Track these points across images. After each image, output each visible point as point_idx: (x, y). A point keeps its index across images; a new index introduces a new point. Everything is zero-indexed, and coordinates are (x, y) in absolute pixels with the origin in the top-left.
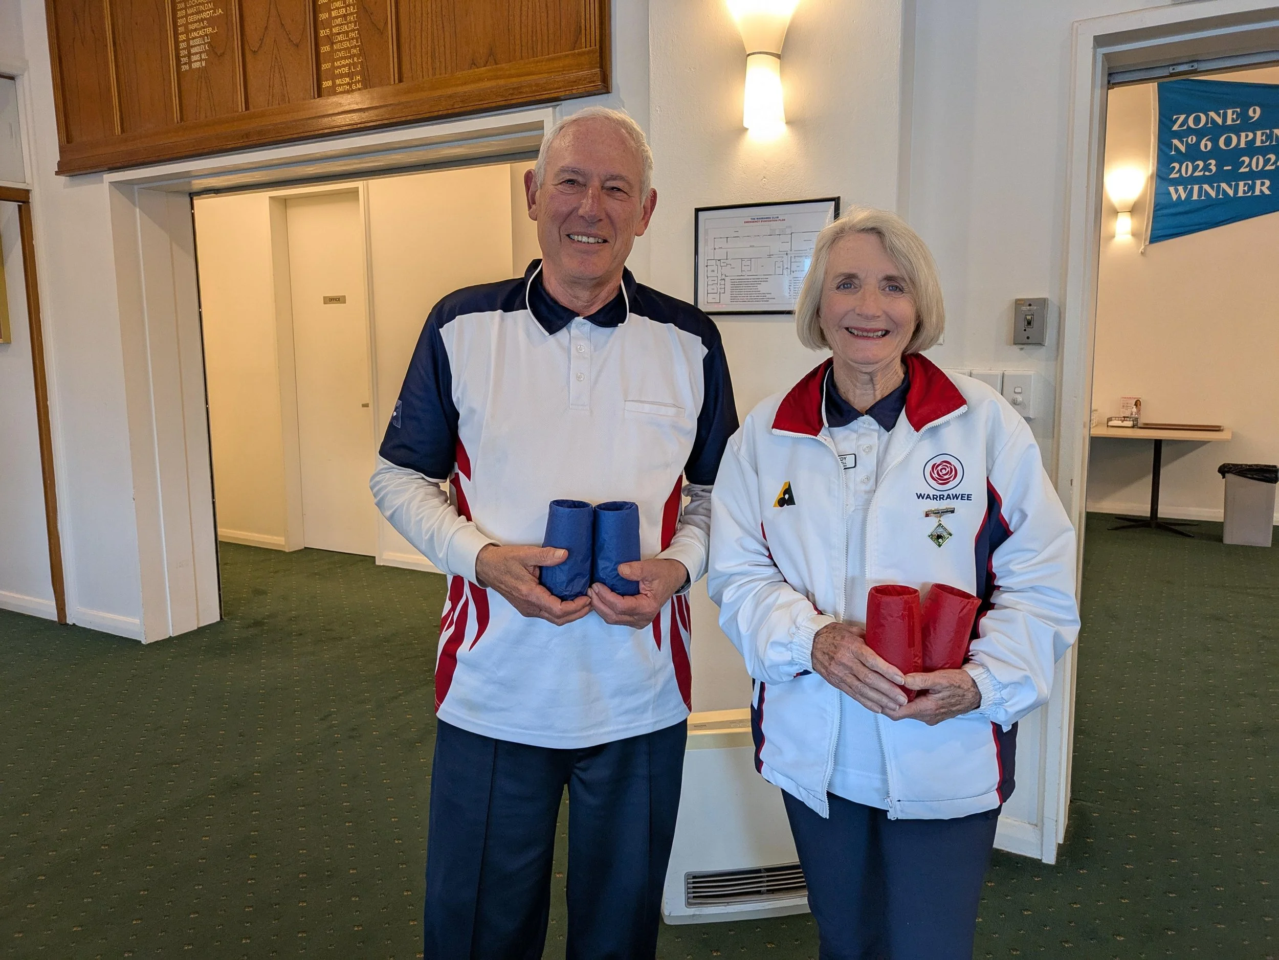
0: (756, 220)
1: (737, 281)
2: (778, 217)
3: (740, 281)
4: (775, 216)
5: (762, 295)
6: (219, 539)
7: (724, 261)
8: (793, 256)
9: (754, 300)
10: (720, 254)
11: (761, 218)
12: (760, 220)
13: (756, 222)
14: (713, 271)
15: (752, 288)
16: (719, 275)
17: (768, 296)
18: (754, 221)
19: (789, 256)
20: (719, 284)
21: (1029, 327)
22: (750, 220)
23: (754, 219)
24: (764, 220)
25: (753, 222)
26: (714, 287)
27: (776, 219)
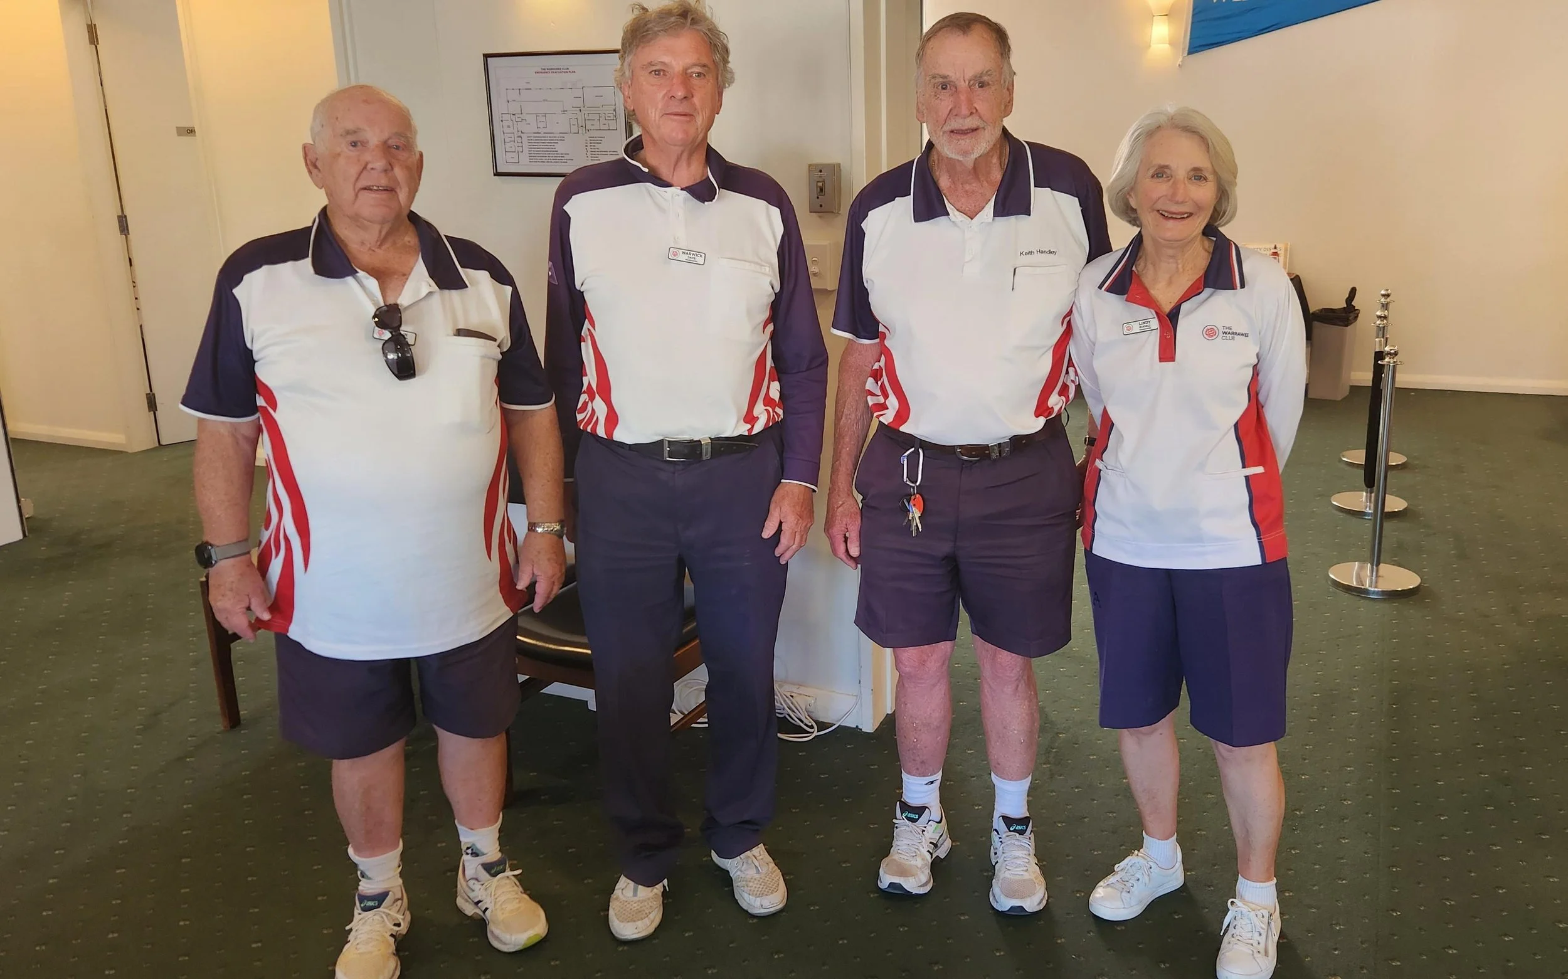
0: (547, 71)
1: (534, 139)
2: (568, 69)
3: (537, 138)
4: (565, 68)
5: (560, 155)
6: (10, 435)
7: (519, 116)
8: (586, 113)
9: (553, 161)
10: (514, 108)
11: (551, 69)
12: (551, 71)
13: (546, 72)
14: (509, 127)
15: (549, 147)
16: (516, 132)
17: (566, 157)
18: (545, 71)
19: (583, 112)
20: (516, 142)
21: (821, 194)
22: (541, 71)
23: (545, 69)
24: (554, 71)
25: (544, 73)
26: (511, 144)
27: (566, 70)
